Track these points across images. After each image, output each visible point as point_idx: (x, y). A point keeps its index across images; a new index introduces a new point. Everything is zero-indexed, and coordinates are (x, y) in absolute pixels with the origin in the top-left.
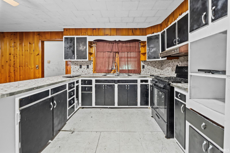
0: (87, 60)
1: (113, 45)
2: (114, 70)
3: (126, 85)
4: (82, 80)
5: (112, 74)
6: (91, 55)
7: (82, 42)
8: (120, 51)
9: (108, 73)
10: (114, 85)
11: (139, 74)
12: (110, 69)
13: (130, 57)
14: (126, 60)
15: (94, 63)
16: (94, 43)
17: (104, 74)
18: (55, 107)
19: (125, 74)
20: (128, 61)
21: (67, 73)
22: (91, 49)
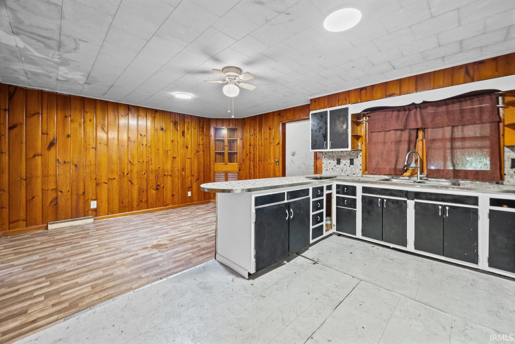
0: (349, 149)
1: (408, 115)
2: (413, 170)
3: (440, 207)
4: (338, 186)
5: (407, 178)
6: (358, 140)
7: (339, 117)
8: (430, 127)
9: (397, 175)
10: (405, 202)
11: (498, 183)
12: (400, 166)
13: (463, 139)
14: (448, 145)
15: (364, 154)
16: (364, 115)
17: (387, 177)
18: (292, 217)
19: (444, 180)
20: (452, 148)
21: (316, 172)
22: (359, 128)
